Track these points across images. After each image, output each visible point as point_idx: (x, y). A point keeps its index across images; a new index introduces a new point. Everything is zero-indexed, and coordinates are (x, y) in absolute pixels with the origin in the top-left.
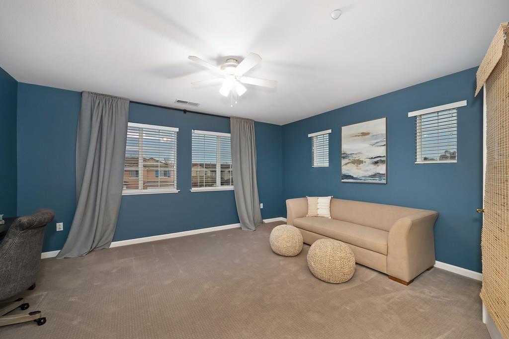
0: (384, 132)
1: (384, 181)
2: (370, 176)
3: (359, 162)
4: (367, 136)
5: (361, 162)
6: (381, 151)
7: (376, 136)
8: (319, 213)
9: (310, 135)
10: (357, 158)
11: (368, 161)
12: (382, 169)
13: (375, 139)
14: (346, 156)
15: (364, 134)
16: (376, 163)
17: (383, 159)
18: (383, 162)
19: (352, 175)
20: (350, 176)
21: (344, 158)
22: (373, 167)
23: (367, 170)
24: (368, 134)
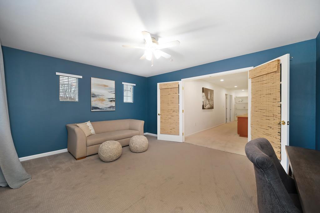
0: (114, 87)
1: (114, 110)
2: (108, 108)
3: (103, 100)
4: (107, 87)
5: (104, 100)
6: (113, 96)
7: (111, 88)
8: (92, 133)
9: (57, 74)
10: (101, 98)
11: (108, 100)
12: (113, 104)
13: (110, 90)
14: (95, 96)
15: (105, 86)
16: (111, 101)
17: (114, 99)
18: (114, 101)
19: (99, 107)
20: (97, 107)
21: (93, 97)
22: (110, 103)
23: (107, 105)
24: (107, 86)
